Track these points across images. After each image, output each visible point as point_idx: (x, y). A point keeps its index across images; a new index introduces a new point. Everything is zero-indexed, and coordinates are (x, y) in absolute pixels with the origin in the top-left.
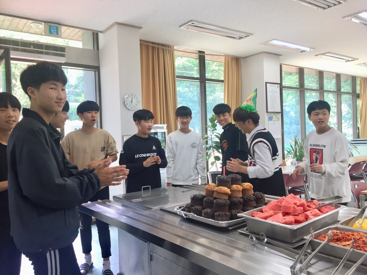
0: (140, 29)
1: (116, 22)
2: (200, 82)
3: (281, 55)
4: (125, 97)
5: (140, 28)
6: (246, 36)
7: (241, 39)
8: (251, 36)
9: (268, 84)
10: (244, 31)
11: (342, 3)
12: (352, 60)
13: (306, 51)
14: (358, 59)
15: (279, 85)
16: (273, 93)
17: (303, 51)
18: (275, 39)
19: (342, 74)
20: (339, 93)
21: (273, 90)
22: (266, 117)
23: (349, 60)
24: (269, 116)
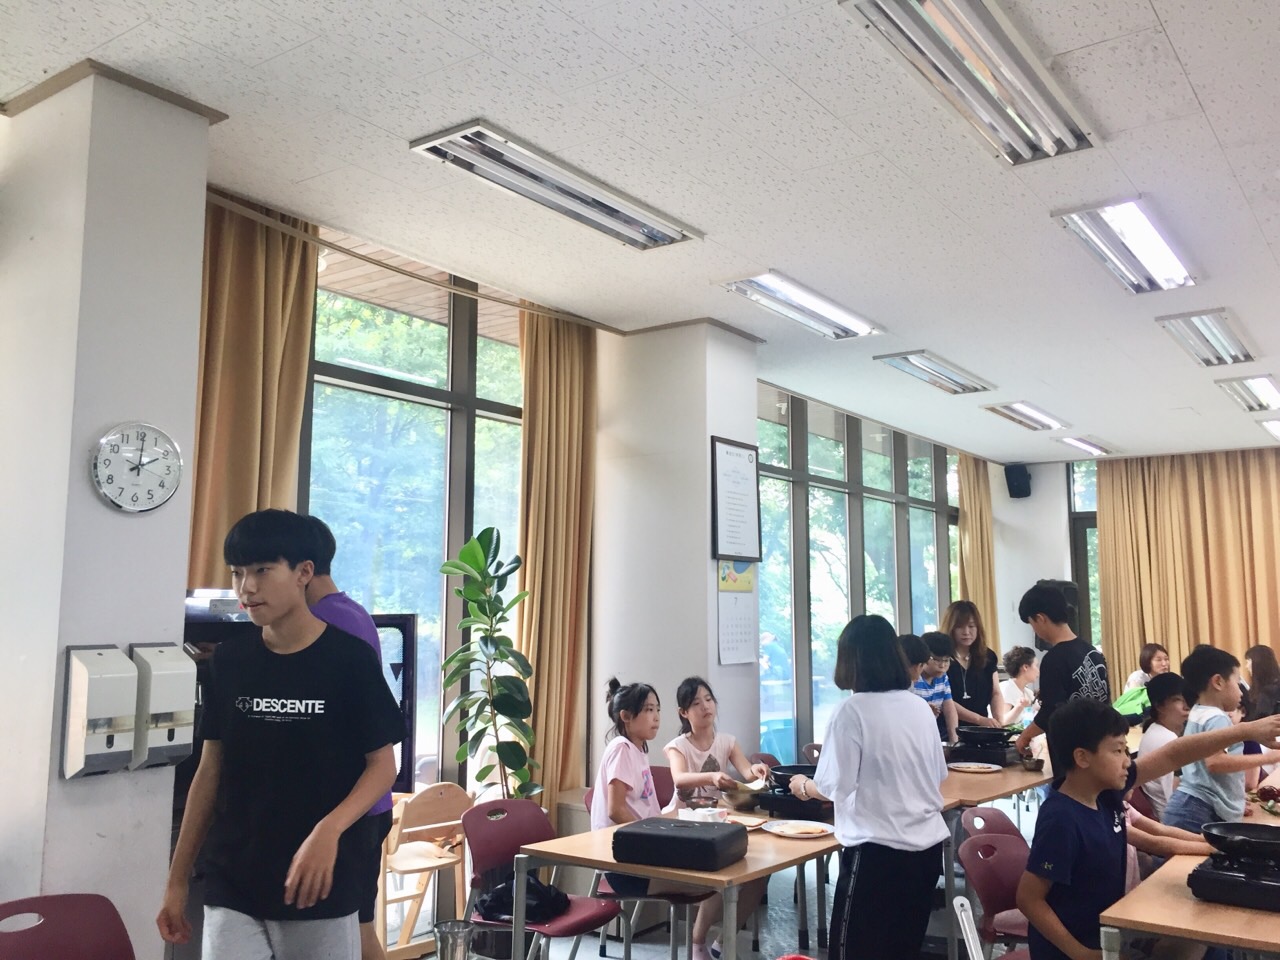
0: (211, 124)
1: (89, 60)
2: (452, 410)
3: (762, 341)
4: (103, 441)
5: (216, 116)
6: (679, 237)
7: (650, 248)
8: (695, 242)
9: (719, 445)
10: (676, 216)
11: (1091, 146)
12: (976, 390)
13: (855, 334)
14: (995, 387)
15: (754, 453)
16: (734, 482)
17: (843, 334)
18: (773, 270)
19: (911, 434)
20: (902, 499)
21: (734, 471)
22: (711, 576)
23: (966, 389)
24: (721, 572)
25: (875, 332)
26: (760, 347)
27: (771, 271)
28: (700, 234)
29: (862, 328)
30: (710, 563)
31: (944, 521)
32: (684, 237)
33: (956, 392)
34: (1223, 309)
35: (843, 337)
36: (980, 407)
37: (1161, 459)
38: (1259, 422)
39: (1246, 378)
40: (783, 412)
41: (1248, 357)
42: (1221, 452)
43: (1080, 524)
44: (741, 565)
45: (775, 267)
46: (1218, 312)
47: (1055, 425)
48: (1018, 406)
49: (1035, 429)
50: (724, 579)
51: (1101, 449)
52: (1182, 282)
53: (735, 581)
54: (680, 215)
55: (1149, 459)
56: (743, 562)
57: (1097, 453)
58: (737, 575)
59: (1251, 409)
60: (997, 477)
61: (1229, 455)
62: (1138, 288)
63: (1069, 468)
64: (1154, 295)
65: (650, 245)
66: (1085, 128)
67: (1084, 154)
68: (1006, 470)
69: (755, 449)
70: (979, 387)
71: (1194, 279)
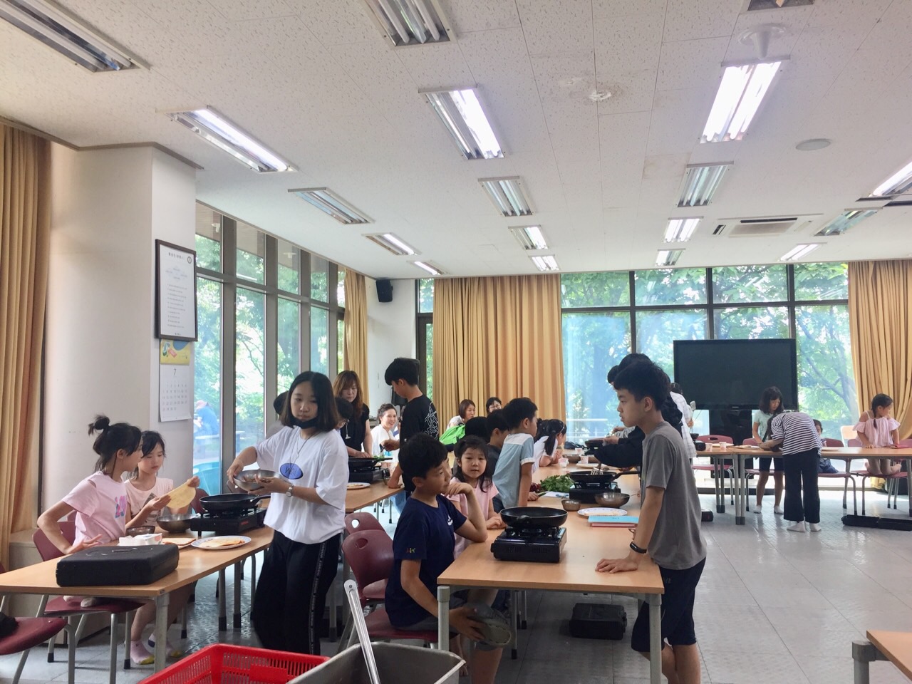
6: (126, 64)
7: (100, 71)
8: (141, 71)
9: (162, 248)
10: (124, 45)
11: (449, 40)
12: (361, 222)
13: (275, 170)
14: (374, 221)
15: (192, 256)
16: (175, 278)
17: (266, 169)
18: (210, 106)
19: (314, 252)
20: (305, 300)
21: (174, 269)
22: (154, 352)
23: (353, 221)
24: (162, 349)
25: (290, 170)
26: (198, 173)
27: (209, 107)
28: (147, 65)
29: (280, 166)
30: (153, 342)
31: (334, 316)
32: (132, 65)
33: (347, 223)
34: (518, 177)
35: (265, 171)
36: (362, 235)
37: (472, 279)
38: (530, 257)
39: (527, 227)
40: (217, 230)
41: (529, 212)
42: (507, 276)
43: (423, 320)
44: (180, 344)
45: (212, 105)
46: (514, 179)
47: (411, 252)
48: (388, 237)
49: (398, 254)
50: (164, 354)
51: (438, 271)
52: (496, 154)
53: (174, 356)
54: (128, 44)
55: (466, 279)
56: (181, 341)
57: (435, 273)
58: (176, 352)
59: (527, 248)
60: (371, 288)
61: (511, 278)
62: (470, 156)
63: (417, 283)
64: (479, 161)
65: (100, 68)
66: (446, 25)
67: (443, 46)
68: (377, 282)
69: (194, 253)
70: (363, 220)
71: (504, 153)
